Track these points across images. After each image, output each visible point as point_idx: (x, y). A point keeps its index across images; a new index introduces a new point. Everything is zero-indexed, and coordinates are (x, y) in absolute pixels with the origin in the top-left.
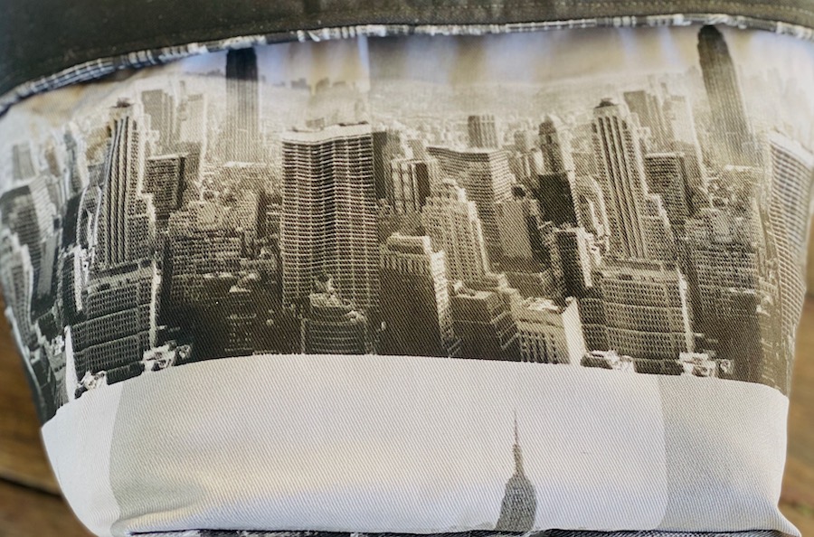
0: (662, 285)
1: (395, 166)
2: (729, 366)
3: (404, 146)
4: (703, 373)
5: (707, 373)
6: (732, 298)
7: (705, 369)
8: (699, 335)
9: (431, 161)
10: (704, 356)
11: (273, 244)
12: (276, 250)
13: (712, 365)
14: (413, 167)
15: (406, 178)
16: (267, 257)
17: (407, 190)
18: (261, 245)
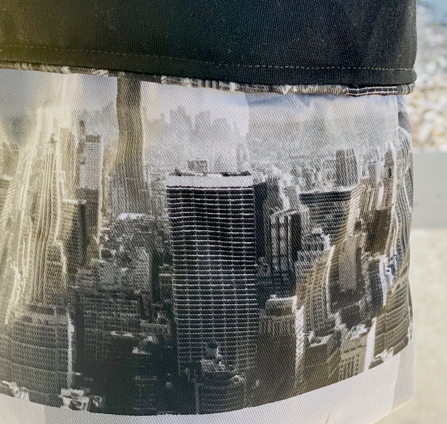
0: (54, 328)
1: (273, 221)
2: (100, 401)
3: (282, 195)
4: (77, 407)
5: (81, 407)
6: (111, 341)
7: (80, 404)
8: (78, 374)
9: (304, 209)
10: (80, 392)
11: (167, 309)
12: (170, 315)
13: (86, 400)
14: (289, 218)
15: (282, 232)
16: (163, 321)
17: (282, 244)
18: (157, 309)
